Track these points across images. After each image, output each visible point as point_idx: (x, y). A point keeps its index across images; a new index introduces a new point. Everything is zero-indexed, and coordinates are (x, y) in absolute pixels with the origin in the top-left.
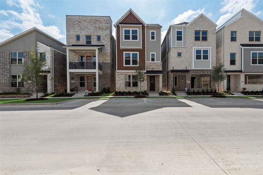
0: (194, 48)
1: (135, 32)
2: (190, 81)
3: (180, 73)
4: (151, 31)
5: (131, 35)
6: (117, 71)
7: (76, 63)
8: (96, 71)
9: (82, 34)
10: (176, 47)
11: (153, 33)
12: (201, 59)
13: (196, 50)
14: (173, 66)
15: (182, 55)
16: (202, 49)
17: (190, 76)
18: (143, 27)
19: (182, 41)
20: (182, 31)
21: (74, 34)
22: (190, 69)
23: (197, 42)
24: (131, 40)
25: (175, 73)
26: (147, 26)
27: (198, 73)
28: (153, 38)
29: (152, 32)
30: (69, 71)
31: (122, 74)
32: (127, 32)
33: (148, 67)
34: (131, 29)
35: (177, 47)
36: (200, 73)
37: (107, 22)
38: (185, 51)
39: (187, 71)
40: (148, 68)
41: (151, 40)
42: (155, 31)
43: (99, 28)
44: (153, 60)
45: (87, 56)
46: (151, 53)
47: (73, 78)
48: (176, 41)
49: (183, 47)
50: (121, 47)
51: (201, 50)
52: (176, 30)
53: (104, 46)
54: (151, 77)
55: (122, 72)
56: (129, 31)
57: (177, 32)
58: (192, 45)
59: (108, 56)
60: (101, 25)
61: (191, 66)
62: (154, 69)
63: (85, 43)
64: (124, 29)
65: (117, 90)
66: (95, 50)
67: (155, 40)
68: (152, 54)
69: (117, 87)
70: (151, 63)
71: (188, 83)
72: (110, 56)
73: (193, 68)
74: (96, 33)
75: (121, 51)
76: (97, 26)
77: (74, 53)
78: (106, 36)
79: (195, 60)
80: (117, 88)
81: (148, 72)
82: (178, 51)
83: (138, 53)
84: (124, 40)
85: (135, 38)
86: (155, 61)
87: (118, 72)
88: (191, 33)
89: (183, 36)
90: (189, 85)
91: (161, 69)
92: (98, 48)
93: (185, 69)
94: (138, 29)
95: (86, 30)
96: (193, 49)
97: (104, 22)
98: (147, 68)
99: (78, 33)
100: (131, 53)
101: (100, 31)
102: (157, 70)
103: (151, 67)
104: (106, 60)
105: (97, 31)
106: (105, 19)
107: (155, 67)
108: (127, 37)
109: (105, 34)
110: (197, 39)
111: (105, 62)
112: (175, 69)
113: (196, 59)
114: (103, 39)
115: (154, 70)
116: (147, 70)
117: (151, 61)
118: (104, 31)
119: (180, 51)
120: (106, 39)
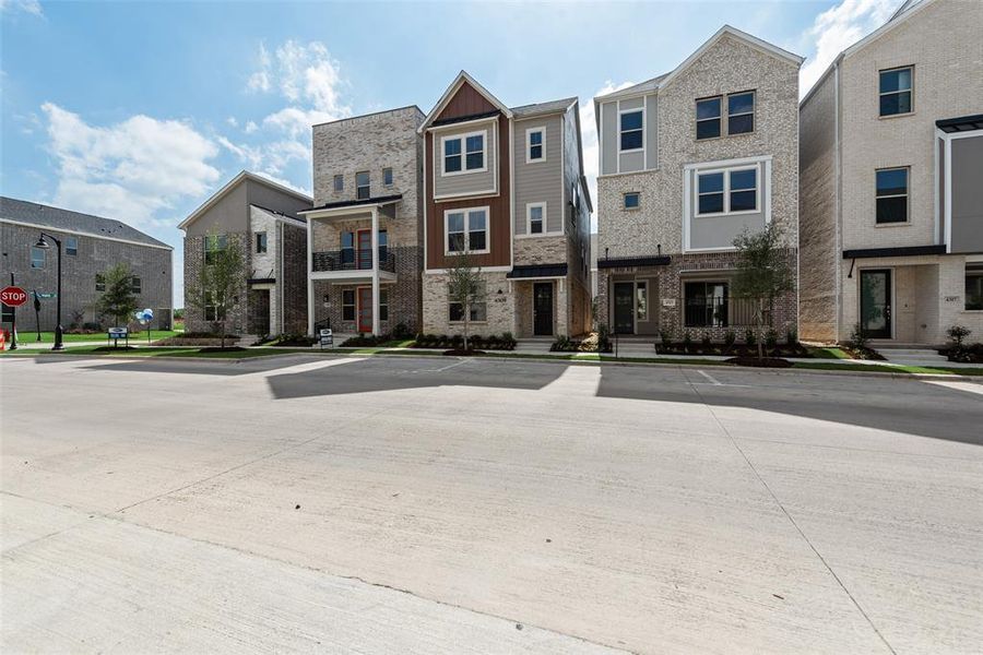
0: (692, 171)
1: (475, 143)
2: (674, 300)
3: (635, 269)
4: (529, 132)
5: (464, 154)
6: (427, 272)
7: (334, 253)
8: (374, 274)
9: (348, 170)
10: (618, 173)
11: (536, 138)
12: (721, 210)
13: (701, 178)
14: (608, 245)
15: (642, 201)
16: (726, 168)
17: (676, 280)
18: (503, 121)
19: (644, 148)
20: (644, 109)
21: (331, 173)
22: (673, 251)
23: (708, 145)
24: (464, 170)
25: (613, 271)
26: (515, 116)
27: (710, 266)
28: (536, 153)
29: (532, 135)
30: (312, 276)
31: (440, 281)
32: (453, 147)
33: (521, 253)
34: (463, 137)
35: (620, 176)
36: (720, 266)
37: (408, 123)
38: (653, 187)
39: (662, 261)
40: (521, 256)
41: (529, 161)
42: (543, 129)
43: (390, 147)
44: (537, 227)
45: (360, 233)
46: (529, 206)
47: (327, 296)
48: (619, 152)
49: (645, 170)
50: (435, 197)
51: (720, 177)
52: (619, 113)
53: (400, 197)
54: (538, 286)
55: (441, 275)
56: (458, 142)
57: (623, 116)
58: (683, 158)
59: (411, 226)
60: (393, 135)
61: (679, 242)
62: (539, 259)
63: (353, 196)
64: (444, 139)
65: (426, 331)
66: (370, 214)
67: (544, 159)
68: (533, 209)
69: (426, 320)
70: (529, 239)
71: (666, 307)
72: (416, 228)
73: (687, 248)
74: (380, 163)
75: (436, 210)
76: (384, 140)
77: (330, 227)
78: (405, 166)
79: (696, 215)
80: (427, 325)
81: (519, 271)
82: (628, 189)
83: (487, 209)
84: (444, 174)
85: (475, 161)
86: (545, 233)
87: (430, 276)
88: (681, 111)
89: (645, 129)
90: (673, 315)
91: (563, 258)
92: (379, 208)
93: (653, 252)
94: (484, 133)
95: (357, 157)
96: (687, 174)
97: (401, 127)
98: (515, 259)
99: (338, 170)
100: (466, 211)
101: (391, 153)
102: (549, 262)
103: (529, 254)
104: (405, 240)
105: (384, 156)
106: (403, 115)
107: (543, 253)
108: (453, 164)
109: (402, 163)
110: (707, 130)
111: (403, 245)
112: (614, 254)
113: (701, 212)
114: (399, 178)
115: (539, 263)
116: (517, 264)
117: (529, 234)
118: (401, 152)
119: (631, 187)
120: (406, 176)
